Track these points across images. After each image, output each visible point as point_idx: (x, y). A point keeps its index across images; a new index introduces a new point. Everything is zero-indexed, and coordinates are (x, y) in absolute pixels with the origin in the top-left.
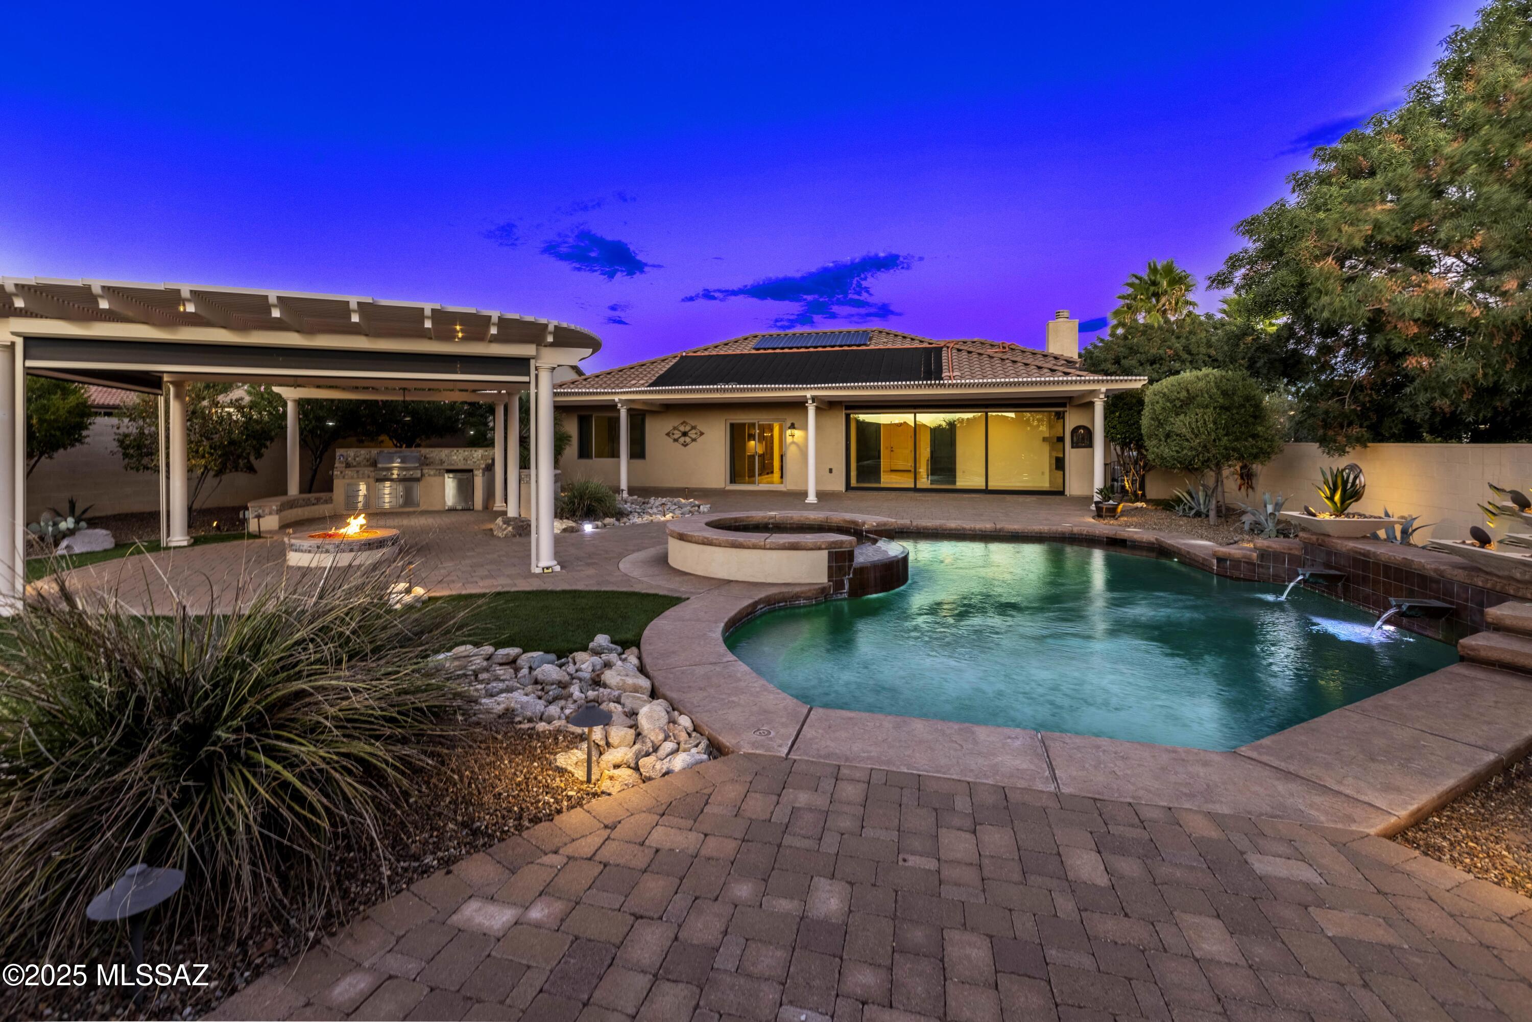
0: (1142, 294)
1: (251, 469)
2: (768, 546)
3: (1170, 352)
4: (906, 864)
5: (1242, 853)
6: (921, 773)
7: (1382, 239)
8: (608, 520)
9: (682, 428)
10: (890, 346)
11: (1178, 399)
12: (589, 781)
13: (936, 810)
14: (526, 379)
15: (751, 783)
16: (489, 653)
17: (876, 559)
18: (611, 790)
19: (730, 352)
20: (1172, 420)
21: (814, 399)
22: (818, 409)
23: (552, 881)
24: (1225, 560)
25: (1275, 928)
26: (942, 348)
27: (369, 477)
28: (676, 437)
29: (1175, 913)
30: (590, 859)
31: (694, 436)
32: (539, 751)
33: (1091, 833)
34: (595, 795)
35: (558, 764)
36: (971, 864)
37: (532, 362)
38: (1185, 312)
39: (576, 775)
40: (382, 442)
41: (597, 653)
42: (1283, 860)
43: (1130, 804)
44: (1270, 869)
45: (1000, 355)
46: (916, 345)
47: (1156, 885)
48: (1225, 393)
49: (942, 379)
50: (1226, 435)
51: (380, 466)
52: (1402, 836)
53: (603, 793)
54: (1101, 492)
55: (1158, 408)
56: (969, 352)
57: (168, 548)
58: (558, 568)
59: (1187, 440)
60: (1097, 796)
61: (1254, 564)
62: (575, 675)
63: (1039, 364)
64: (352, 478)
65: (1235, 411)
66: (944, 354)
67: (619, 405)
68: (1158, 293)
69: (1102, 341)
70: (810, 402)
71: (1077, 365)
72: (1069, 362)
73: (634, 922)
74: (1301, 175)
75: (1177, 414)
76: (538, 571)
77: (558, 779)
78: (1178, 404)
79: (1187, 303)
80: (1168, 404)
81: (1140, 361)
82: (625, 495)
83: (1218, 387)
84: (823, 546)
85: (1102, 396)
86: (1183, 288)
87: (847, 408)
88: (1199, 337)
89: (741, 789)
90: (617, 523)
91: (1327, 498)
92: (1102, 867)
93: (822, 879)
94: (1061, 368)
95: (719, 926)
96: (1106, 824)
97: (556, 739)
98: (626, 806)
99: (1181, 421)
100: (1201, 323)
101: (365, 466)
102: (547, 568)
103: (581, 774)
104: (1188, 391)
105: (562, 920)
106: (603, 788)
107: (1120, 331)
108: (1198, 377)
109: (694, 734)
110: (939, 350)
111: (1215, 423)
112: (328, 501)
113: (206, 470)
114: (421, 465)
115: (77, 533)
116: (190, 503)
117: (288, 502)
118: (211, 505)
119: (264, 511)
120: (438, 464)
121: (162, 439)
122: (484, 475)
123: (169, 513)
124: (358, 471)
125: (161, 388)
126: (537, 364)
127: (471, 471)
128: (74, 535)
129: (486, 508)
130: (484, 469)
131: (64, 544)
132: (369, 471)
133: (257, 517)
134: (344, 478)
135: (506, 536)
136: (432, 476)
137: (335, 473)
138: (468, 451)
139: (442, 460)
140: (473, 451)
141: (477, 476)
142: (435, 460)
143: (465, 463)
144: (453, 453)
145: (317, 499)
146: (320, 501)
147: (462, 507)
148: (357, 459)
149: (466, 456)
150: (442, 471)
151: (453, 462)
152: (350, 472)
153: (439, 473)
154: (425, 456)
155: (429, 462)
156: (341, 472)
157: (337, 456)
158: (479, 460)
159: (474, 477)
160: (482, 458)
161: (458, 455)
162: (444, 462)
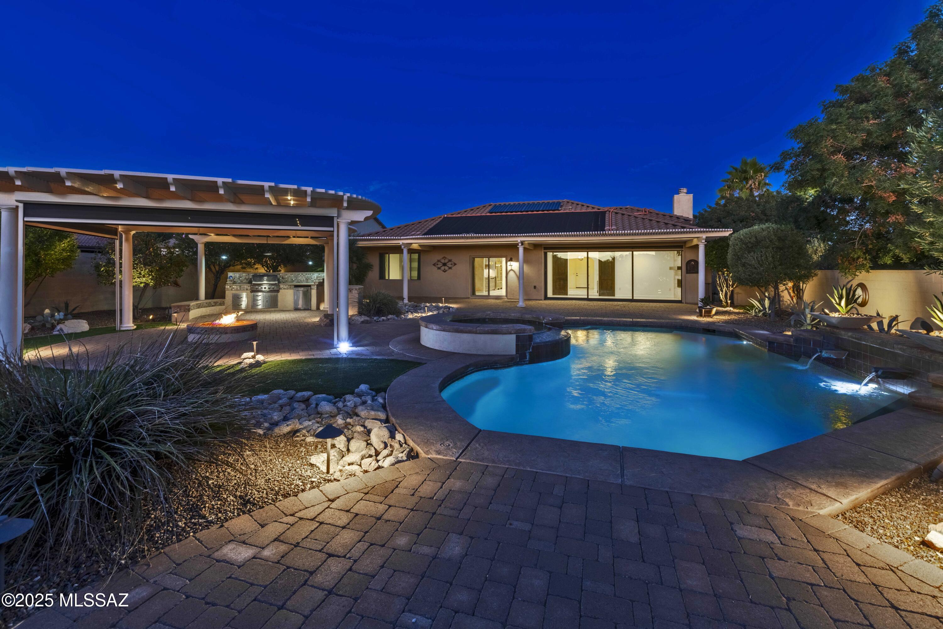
0: (737, 179)
1: (176, 284)
2: (478, 332)
3: (753, 214)
4: (511, 527)
5: (731, 524)
6: (538, 471)
7: (873, 142)
8: (390, 316)
9: (443, 261)
10: (573, 211)
11: (750, 242)
12: (328, 472)
13: (540, 494)
14: (331, 229)
15: (428, 475)
16: (292, 394)
17: (548, 340)
18: (340, 478)
19: (474, 215)
20: (746, 255)
21: (522, 243)
22: (525, 249)
23: (284, 532)
24: (773, 343)
25: (739, 571)
26: (606, 212)
27: (247, 290)
28: (439, 266)
29: (676, 561)
30: (312, 520)
31: (450, 266)
32: (303, 454)
33: (636, 509)
34: (329, 481)
35: (311, 462)
36: (552, 527)
37: (334, 219)
38: (764, 190)
39: (321, 469)
40: (257, 268)
41: (359, 396)
42: (757, 529)
43: (667, 492)
44: (746, 534)
45: (641, 216)
46: (590, 210)
47: (669, 543)
48: (780, 239)
49: (605, 230)
50: (780, 265)
51: (254, 282)
52: (842, 515)
53: (335, 479)
54: (702, 300)
55: (737, 247)
56: (623, 214)
57: (120, 331)
59: (755, 268)
60: (647, 487)
61: (791, 345)
62: (342, 409)
63: (666, 221)
64: (237, 290)
65: (786, 250)
66: (607, 215)
67: (403, 247)
68: (747, 178)
69: (710, 207)
70: (520, 244)
71: (691, 222)
72: (686, 220)
73: (328, 558)
74: (827, 102)
75: (749, 252)
77: (309, 471)
78: (750, 245)
79: (766, 184)
80: (744, 246)
81: (733, 220)
82: (406, 301)
83: (775, 235)
84: (513, 332)
85: (704, 241)
86: (763, 175)
87: (545, 248)
88: (771, 205)
89: (420, 478)
90: (396, 318)
91: (837, 304)
92: (637, 531)
93: (454, 534)
94: (680, 224)
95: (380, 562)
96: (648, 504)
97: (317, 447)
98: (346, 488)
99: (751, 256)
100: (773, 196)
101: (245, 283)
103: (324, 468)
104: (756, 237)
105: (282, 557)
106: (335, 477)
107: (723, 202)
108: (762, 229)
109: (404, 445)
110: (604, 213)
111: (773, 257)
112: (222, 304)
113: (147, 285)
114: (279, 282)
115: (66, 322)
116: (136, 304)
117: (197, 304)
118: (149, 305)
119: (180, 309)
120: (290, 282)
121: (118, 265)
122: (317, 289)
123: (121, 310)
124: (240, 286)
125: (116, 235)
126: (338, 220)
127: (310, 286)
128: (64, 323)
129: (318, 308)
130: (317, 285)
131: (58, 327)
132: (247, 286)
133: (175, 313)
134: (232, 290)
135: (326, 325)
136: (286, 289)
137: (226, 287)
138: (309, 274)
139: (292, 280)
140: (312, 274)
141: (313, 289)
142: (288, 279)
143: (307, 282)
144: (299, 275)
145: (215, 302)
146: (217, 304)
147: (304, 308)
148: (241, 279)
149: (308, 277)
150: (292, 286)
151: (299, 281)
152: (235, 287)
153: (290, 287)
154: (282, 277)
155: (285, 281)
156: (230, 287)
157: (228, 277)
158: (316, 280)
159: (311, 290)
160: (317, 278)
161: (302, 277)
162: (294, 281)
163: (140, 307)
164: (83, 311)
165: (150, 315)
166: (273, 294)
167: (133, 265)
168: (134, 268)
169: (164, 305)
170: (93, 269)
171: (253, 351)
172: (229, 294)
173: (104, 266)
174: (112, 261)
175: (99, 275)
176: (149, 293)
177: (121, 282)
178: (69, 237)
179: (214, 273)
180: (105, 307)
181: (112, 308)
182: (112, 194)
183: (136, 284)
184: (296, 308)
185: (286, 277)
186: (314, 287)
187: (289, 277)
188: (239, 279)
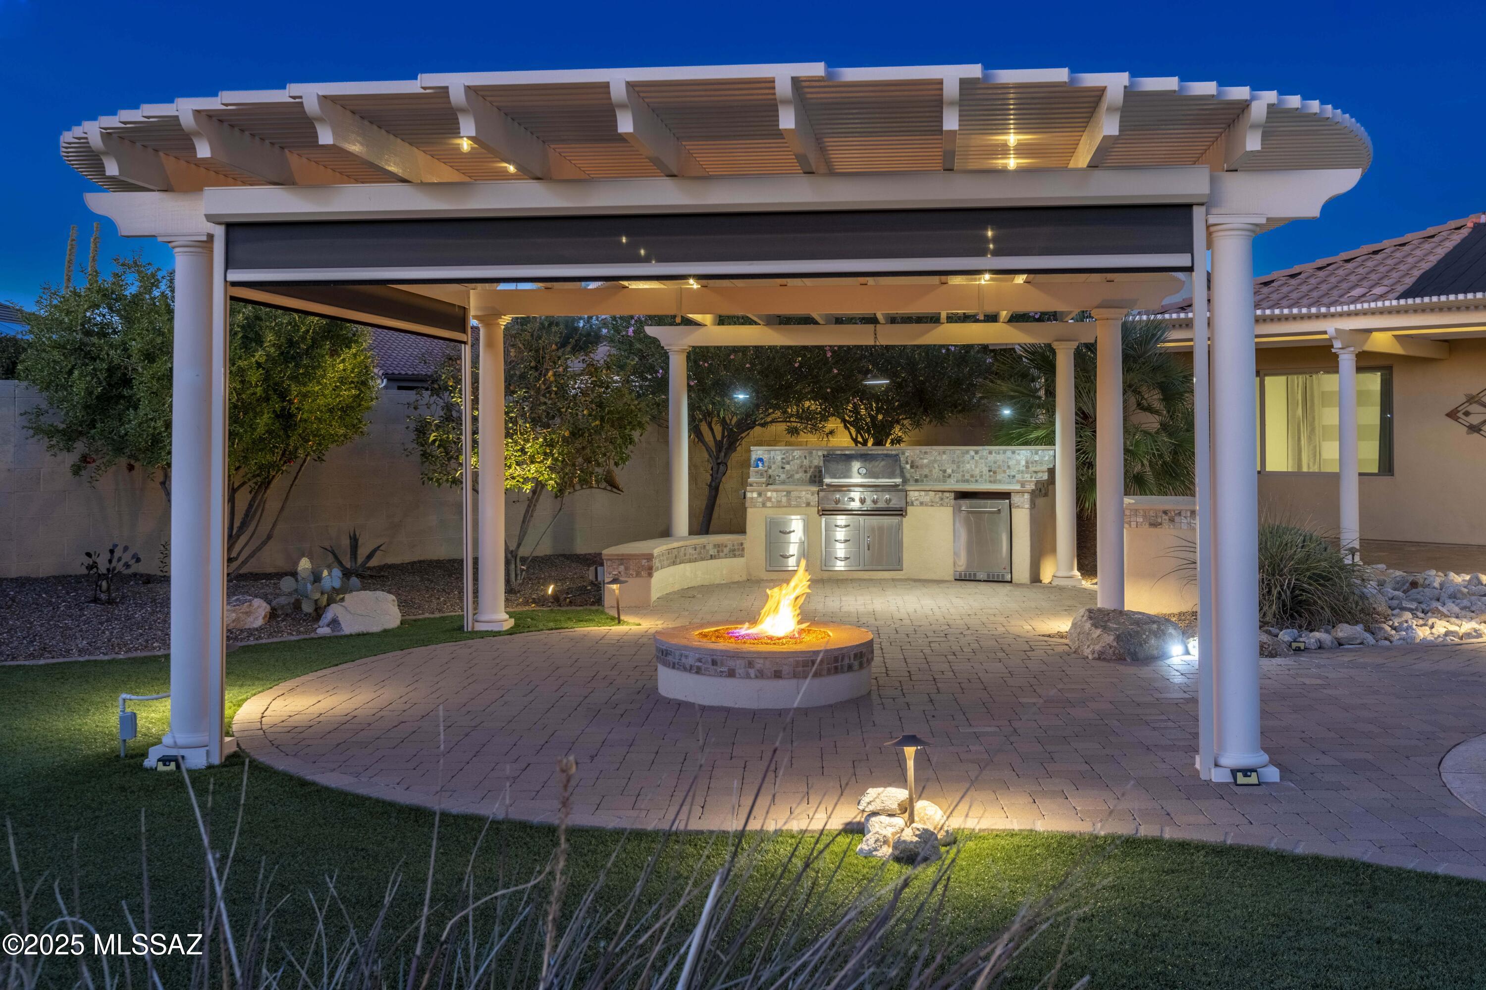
1: (612, 484)
14: (1182, 260)
27: (808, 504)
28: (1475, 420)
37: (1198, 213)
40: (832, 432)
51: (827, 480)
57: (475, 634)
58: (1272, 774)
64: (779, 505)
67: (1337, 344)
76: (1219, 776)
90: (1368, 638)
101: (801, 482)
102: (1246, 772)
112: (737, 552)
113: (539, 486)
114: (905, 481)
115: (347, 596)
116: (513, 547)
117: (669, 551)
118: (545, 548)
119: (626, 569)
120: (938, 480)
121: (467, 426)
122: (1033, 505)
123: (476, 561)
124: (789, 492)
125: (464, 331)
126: (1212, 220)
127: (1006, 495)
128: (342, 600)
129: (1036, 578)
130: (1033, 493)
131: (328, 615)
132: (808, 493)
133: (615, 581)
134: (764, 505)
135: (1101, 657)
136: (926, 505)
137: (749, 495)
138: (999, 453)
139: (945, 471)
140: (1009, 453)
141: (1018, 507)
142: (931, 471)
143: (992, 479)
144: (967, 457)
145: (719, 546)
146: (722, 551)
147: (988, 575)
148: (787, 467)
149: (995, 462)
150: (947, 495)
151: (967, 477)
152: (774, 494)
153: (942, 499)
154: (912, 462)
155: (921, 475)
156: (760, 494)
157: (752, 462)
158: (1022, 472)
159: (1013, 510)
160: (1027, 467)
161: (977, 462)
162: (950, 476)
163: (524, 552)
164: (391, 560)
165: (546, 584)
166: (886, 521)
167: (506, 423)
168: (508, 435)
169: (582, 547)
170: (413, 436)
171: (900, 780)
172: (755, 518)
173: (438, 427)
174: (454, 414)
175: (425, 455)
176: (545, 508)
177: (475, 476)
178: (356, 342)
179: (708, 449)
180: (439, 552)
181: (454, 556)
182: (447, 174)
183: (514, 482)
184: (960, 575)
185: (925, 461)
186: (1022, 499)
187: (935, 461)
188: (783, 468)
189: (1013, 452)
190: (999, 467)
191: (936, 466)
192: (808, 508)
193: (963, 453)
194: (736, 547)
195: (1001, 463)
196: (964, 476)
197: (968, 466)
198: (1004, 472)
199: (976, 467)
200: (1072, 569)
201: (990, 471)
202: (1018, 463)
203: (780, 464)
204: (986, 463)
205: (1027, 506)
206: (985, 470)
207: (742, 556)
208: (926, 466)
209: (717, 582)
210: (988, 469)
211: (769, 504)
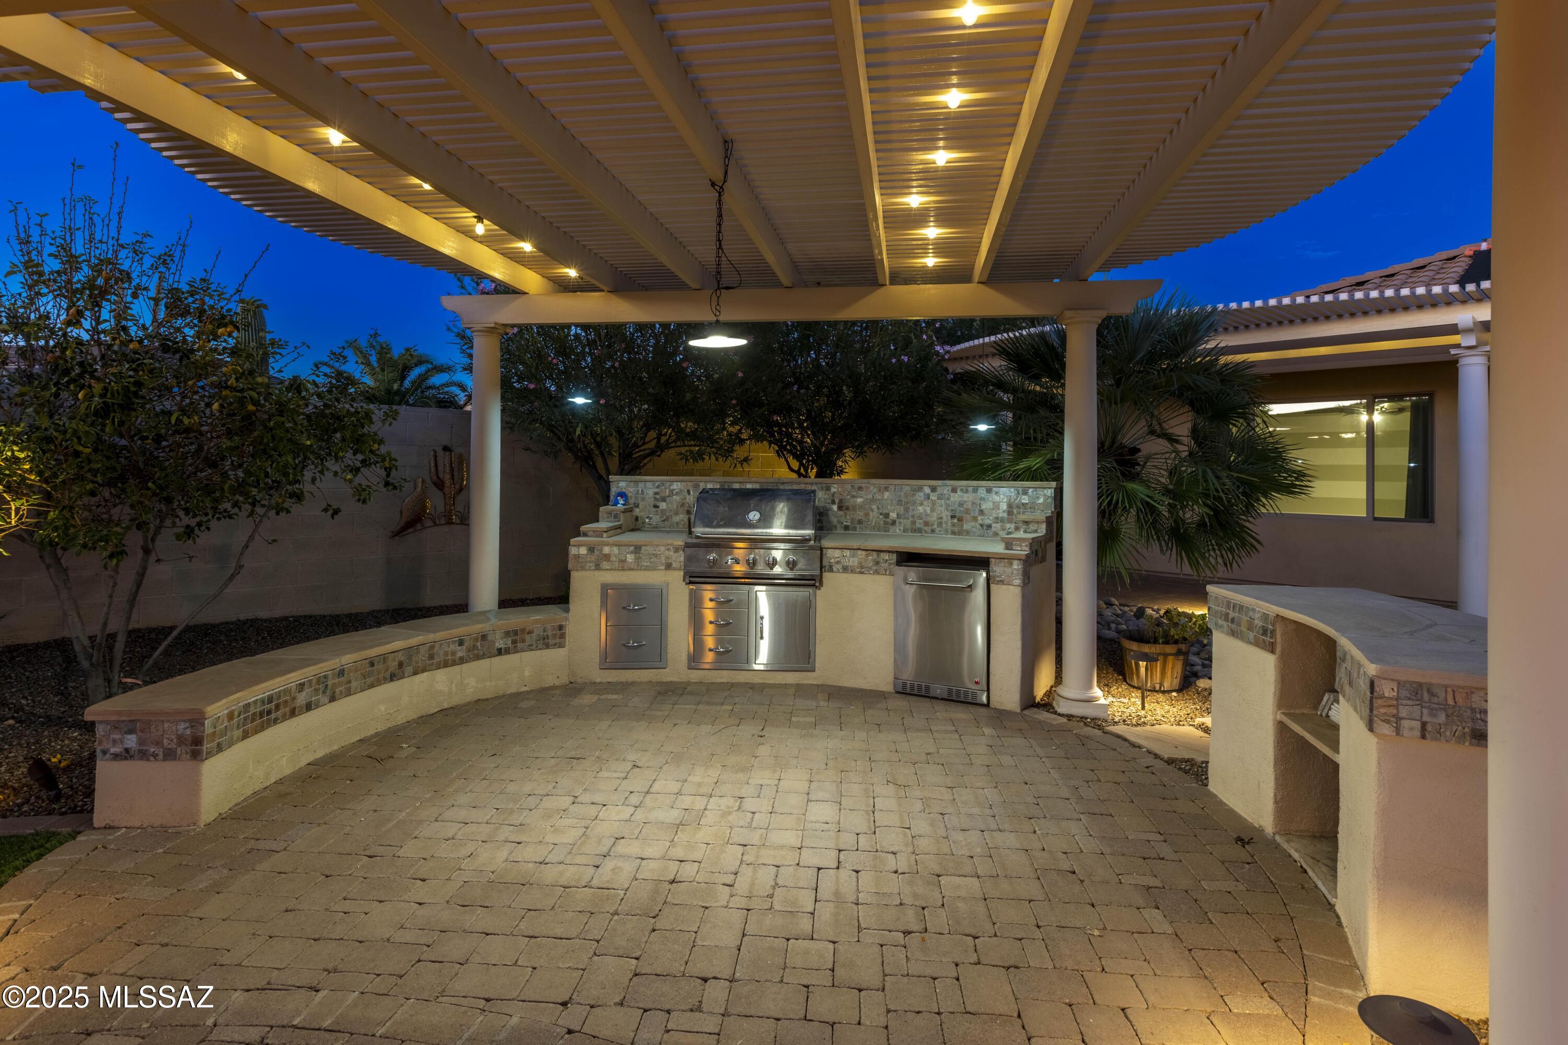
27: (669, 567)
51: (698, 530)
64: (623, 567)
120: (874, 532)
122: (1027, 580)
130: (1026, 561)
134: (598, 566)
136: (853, 572)
137: (573, 551)
138: (967, 491)
139: (887, 516)
140: (982, 492)
141: (1002, 582)
142: (867, 515)
143: (956, 529)
144: (920, 496)
145: (515, 633)
146: (523, 641)
147: (950, 691)
148: (663, 505)
149: (961, 505)
150: (886, 556)
151: (919, 524)
152: (615, 550)
153: (877, 563)
154: (841, 501)
155: (852, 520)
156: (591, 550)
157: (612, 497)
158: (1003, 520)
159: (993, 586)
160: (1010, 512)
161: (934, 503)
162: (894, 523)
166: (803, 599)
172: (585, 585)
184: (904, 685)
185: (859, 500)
186: (1008, 570)
187: (873, 500)
188: (656, 506)
189: (989, 490)
190: (967, 511)
191: (874, 507)
192: (669, 573)
193: (915, 490)
194: (549, 633)
195: (970, 506)
196: (914, 523)
197: (921, 509)
198: (975, 519)
199: (932, 510)
200: (1090, 687)
201: (952, 517)
202: (996, 506)
203: (652, 502)
204: (948, 505)
205: (1017, 582)
206: (946, 515)
207: (561, 646)
208: (861, 507)
209: (513, 690)
210: (949, 514)
211: (605, 565)
